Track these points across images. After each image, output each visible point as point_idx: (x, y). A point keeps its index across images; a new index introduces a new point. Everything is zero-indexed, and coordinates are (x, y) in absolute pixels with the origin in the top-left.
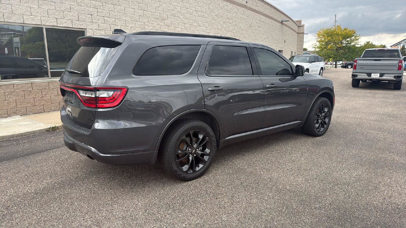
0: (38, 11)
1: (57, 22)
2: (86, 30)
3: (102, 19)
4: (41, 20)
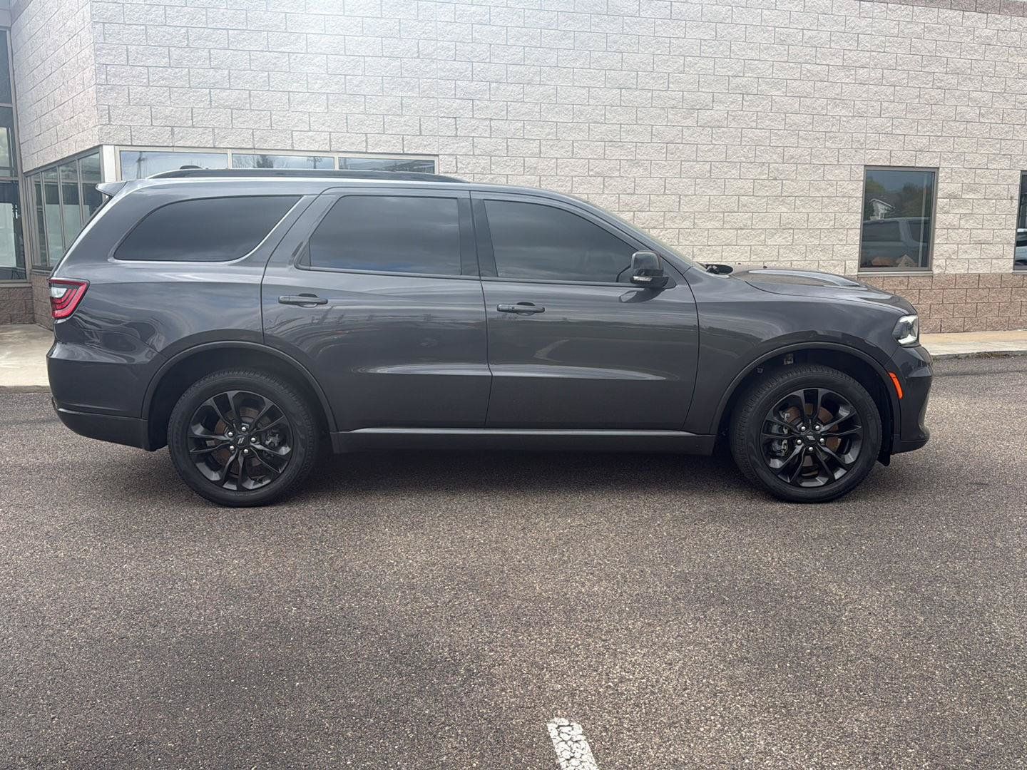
0: (325, 120)
1: (367, 142)
2: (437, 157)
3: (485, 126)
4: (330, 141)
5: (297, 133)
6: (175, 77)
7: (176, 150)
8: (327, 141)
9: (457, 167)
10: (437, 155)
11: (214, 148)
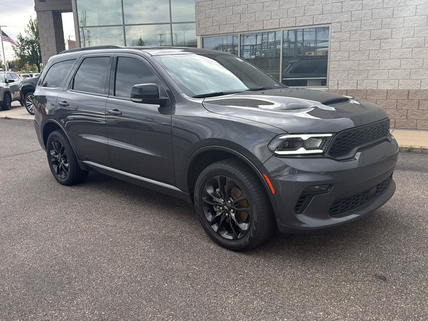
0: (278, 13)
1: (296, 21)
2: (331, 25)
3: (359, 4)
4: (279, 23)
5: (266, 21)
6: (221, 3)
7: (220, 35)
8: (278, 23)
9: (341, 28)
10: (331, 23)
11: (234, 32)
